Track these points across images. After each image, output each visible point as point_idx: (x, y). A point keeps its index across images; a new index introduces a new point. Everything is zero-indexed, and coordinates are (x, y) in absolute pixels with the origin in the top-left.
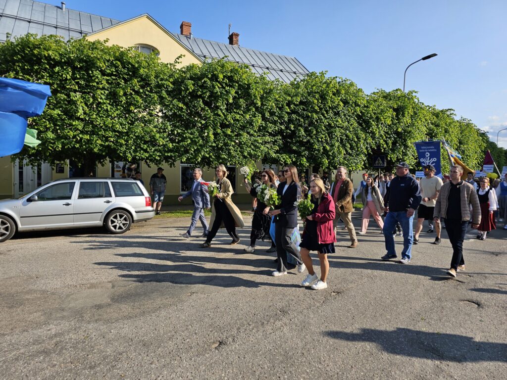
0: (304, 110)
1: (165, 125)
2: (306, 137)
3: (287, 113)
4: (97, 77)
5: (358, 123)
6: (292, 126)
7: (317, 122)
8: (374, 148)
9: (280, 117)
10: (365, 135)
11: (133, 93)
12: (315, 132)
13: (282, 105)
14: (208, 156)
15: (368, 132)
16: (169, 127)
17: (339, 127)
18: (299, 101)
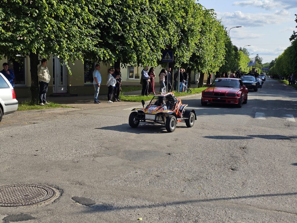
5: (158, 20)
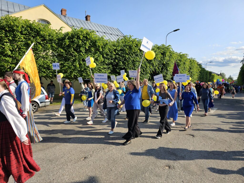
0: (122, 53)
1: (55, 60)
2: (123, 66)
3: (114, 54)
4: (19, 36)
6: (117, 61)
7: (128, 59)
8: (153, 71)
9: (111, 57)
10: (150, 65)
11: (38, 44)
12: (127, 64)
13: (112, 51)
14: (76, 75)
15: (151, 64)
16: (57, 60)
17: (138, 61)
18: (120, 49)
